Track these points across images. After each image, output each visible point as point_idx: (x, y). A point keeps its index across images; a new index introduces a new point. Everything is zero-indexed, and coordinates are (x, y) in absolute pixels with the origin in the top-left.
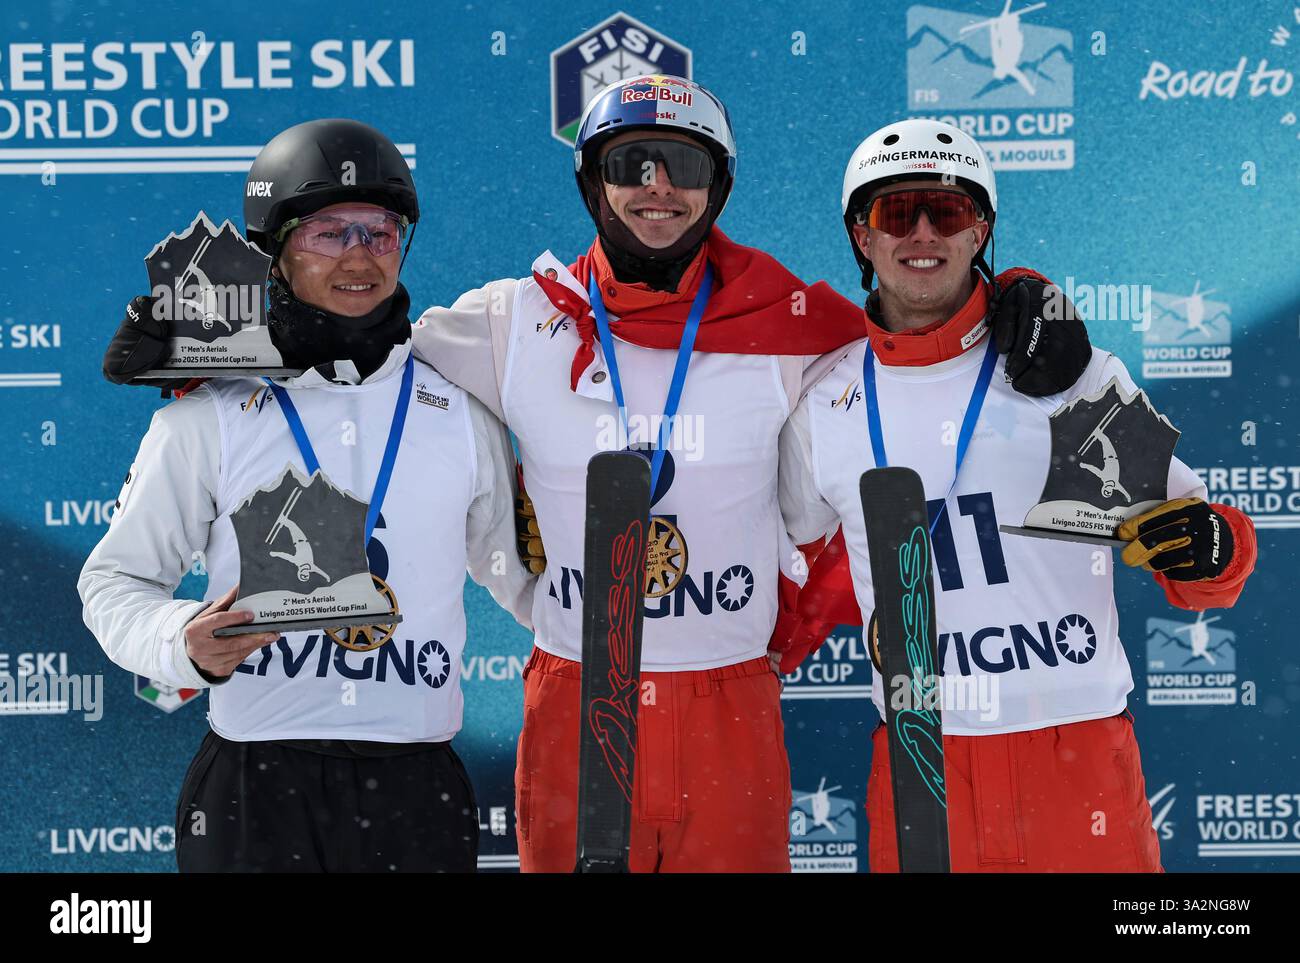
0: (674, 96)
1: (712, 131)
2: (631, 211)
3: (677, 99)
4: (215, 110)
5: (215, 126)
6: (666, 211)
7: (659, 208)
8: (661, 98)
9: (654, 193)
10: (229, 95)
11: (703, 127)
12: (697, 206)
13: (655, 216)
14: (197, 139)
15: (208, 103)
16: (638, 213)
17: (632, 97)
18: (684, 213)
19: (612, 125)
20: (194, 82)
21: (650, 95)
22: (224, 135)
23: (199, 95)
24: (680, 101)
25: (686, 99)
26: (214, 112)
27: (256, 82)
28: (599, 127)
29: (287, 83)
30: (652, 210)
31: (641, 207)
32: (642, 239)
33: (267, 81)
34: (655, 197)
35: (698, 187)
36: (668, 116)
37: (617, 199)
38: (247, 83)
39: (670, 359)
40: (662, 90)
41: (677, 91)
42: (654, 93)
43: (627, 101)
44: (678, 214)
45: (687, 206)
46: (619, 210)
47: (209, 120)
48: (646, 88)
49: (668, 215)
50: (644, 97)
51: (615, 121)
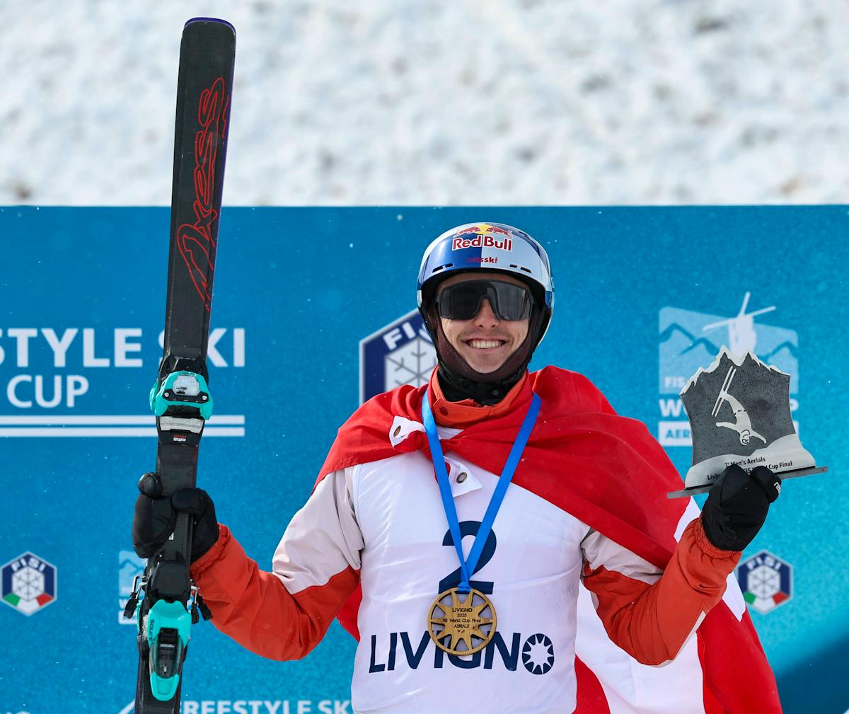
0: (496, 243)
1: (529, 271)
2: (463, 342)
3: (499, 245)
4: (77, 385)
5: (77, 398)
6: (492, 340)
7: (486, 338)
8: (486, 244)
9: (481, 326)
10: (90, 373)
11: (522, 268)
12: (519, 336)
13: (483, 345)
14: (62, 410)
15: (71, 379)
16: (468, 342)
17: (461, 244)
18: (508, 342)
19: (444, 269)
20: (60, 361)
21: (476, 243)
22: (84, 406)
23: (64, 373)
24: (501, 247)
25: (507, 245)
26: (78, 387)
27: (112, 362)
28: (434, 271)
29: (138, 363)
30: (480, 340)
31: (471, 337)
32: (472, 365)
33: (121, 361)
34: (482, 328)
35: (520, 318)
36: (491, 260)
37: (450, 331)
38: (104, 363)
40: (486, 238)
41: (499, 238)
42: (479, 241)
43: (457, 248)
44: (503, 342)
45: (510, 336)
46: (452, 340)
47: (72, 393)
48: (474, 236)
49: (494, 344)
50: (471, 244)
51: (447, 266)
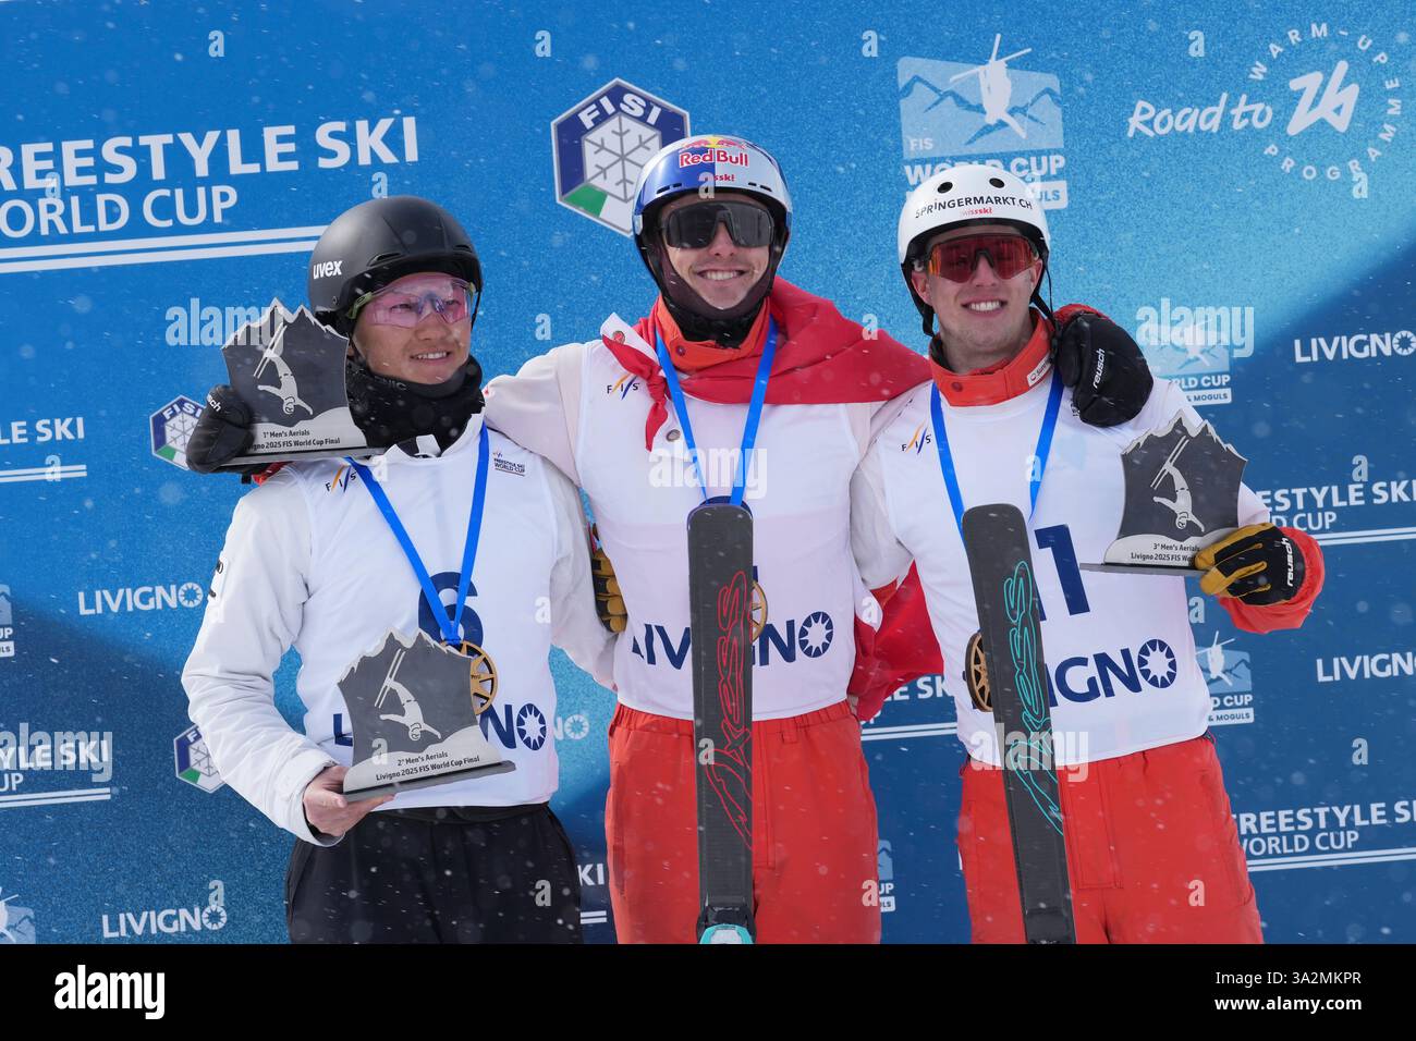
0: (731, 157)
1: (769, 190)
2: (695, 273)
3: (734, 160)
4: (224, 197)
6: (730, 271)
7: (722, 268)
8: (719, 160)
9: (717, 254)
11: (762, 187)
12: (760, 265)
13: (720, 276)
14: (208, 227)
15: (216, 190)
16: (702, 274)
17: (689, 160)
18: (747, 272)
19: (672, 190)
20: (202, 170)
21: (707, 158)
24: (737, 162)
25: (743, 159)
26: (225, 198)
27: (263, 166)
28: (659, 191)
29: (293, 166)
30: (716, 271)
31: (705, 268)
32: (708, 300)
33: (273, 165)
34: (718, 257)
35: (759, 245)
36: (727, 178)
37: (681, 263)
38: (254, 168)
39: (741, 413)
40: (719, 152)
41: (734, 152)
42: (711, 156)
43: (685, 165)
44: (741, 273)
45: (750, 265)
46: (683, 272)
48: (703, 151)
49: (732, 275)
50: (701, 160)
51: (675, 186)
